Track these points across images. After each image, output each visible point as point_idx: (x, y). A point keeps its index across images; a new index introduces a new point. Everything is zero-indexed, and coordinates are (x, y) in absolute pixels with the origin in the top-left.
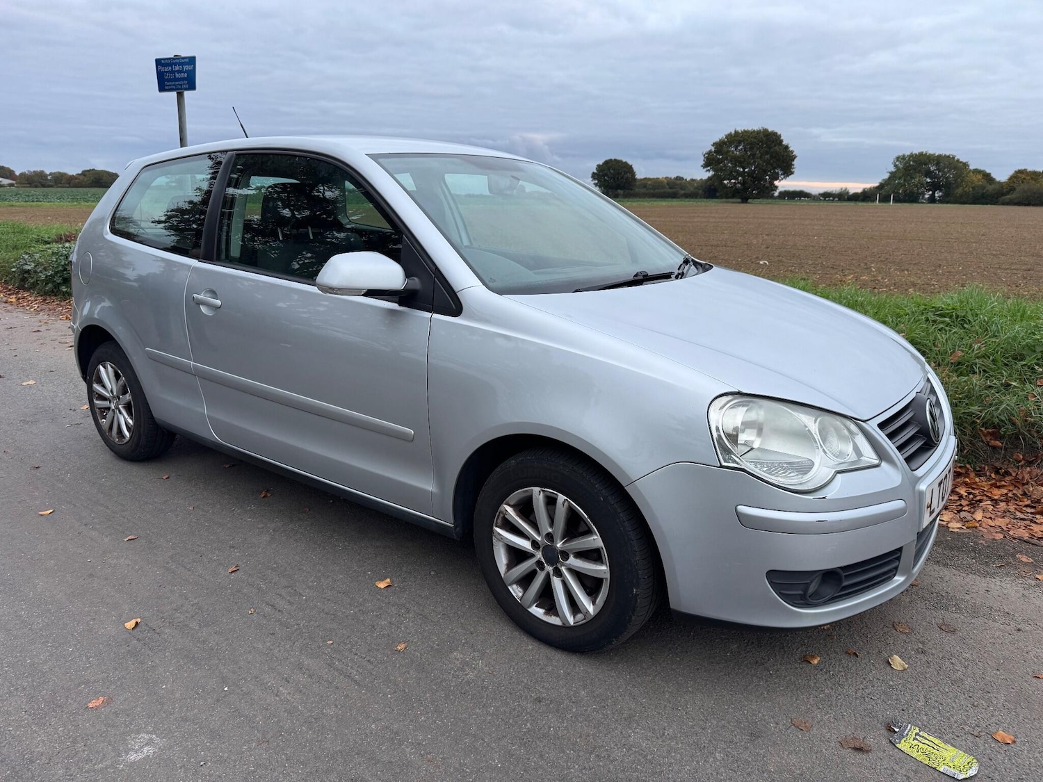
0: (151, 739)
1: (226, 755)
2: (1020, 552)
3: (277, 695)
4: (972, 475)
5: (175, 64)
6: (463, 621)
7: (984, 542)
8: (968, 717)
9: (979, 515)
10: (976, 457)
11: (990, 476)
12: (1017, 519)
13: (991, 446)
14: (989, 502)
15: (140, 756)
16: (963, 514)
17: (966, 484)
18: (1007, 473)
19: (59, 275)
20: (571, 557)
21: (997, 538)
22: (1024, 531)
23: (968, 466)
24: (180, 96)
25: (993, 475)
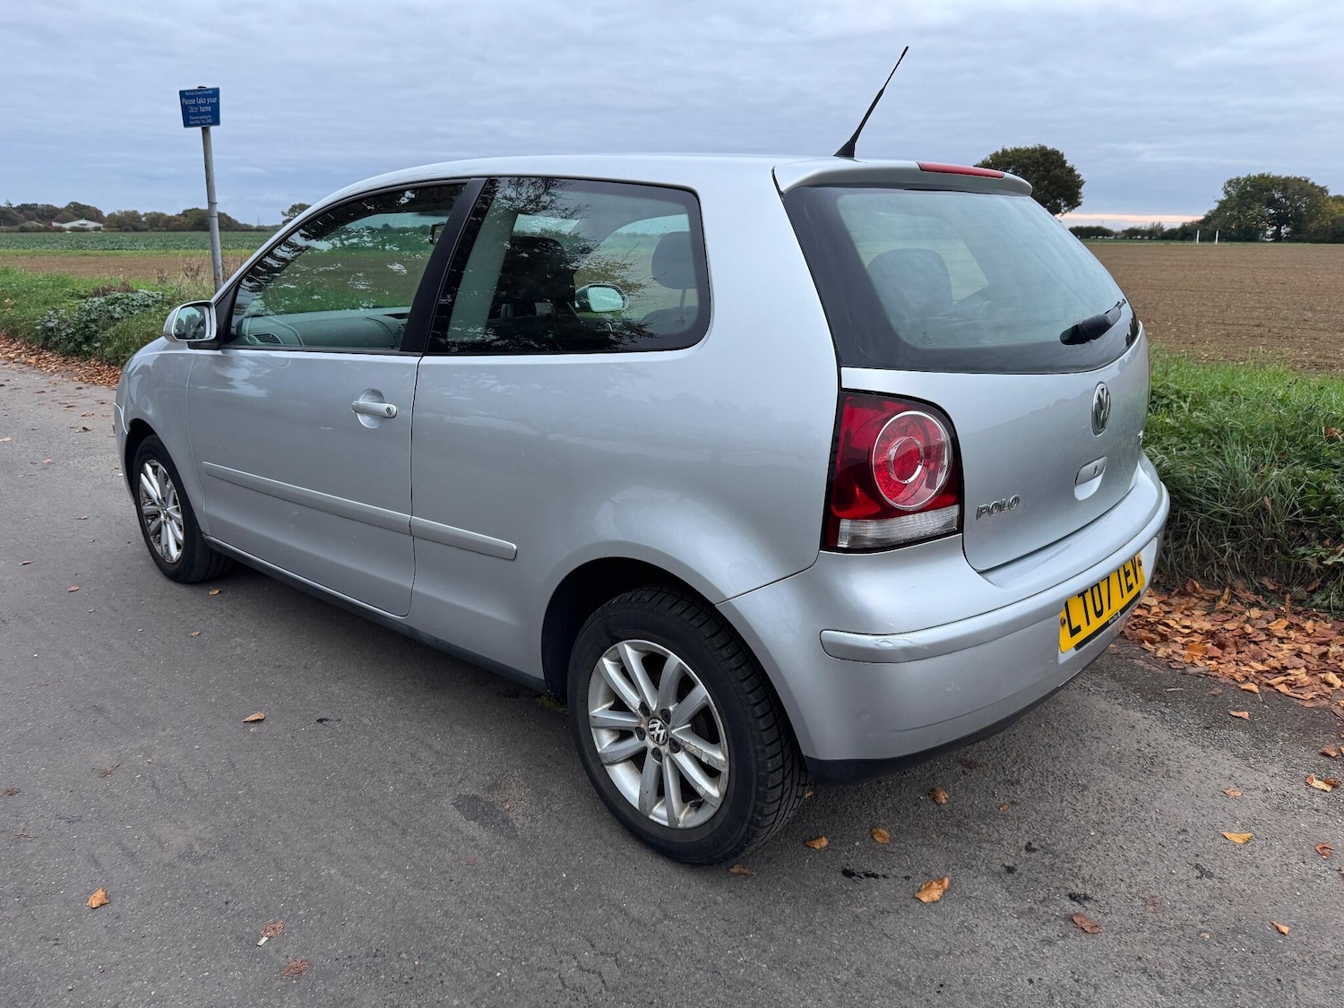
3: (74, 661)
5: (199, 97)
19: (80, 332)
24: (205, 131)
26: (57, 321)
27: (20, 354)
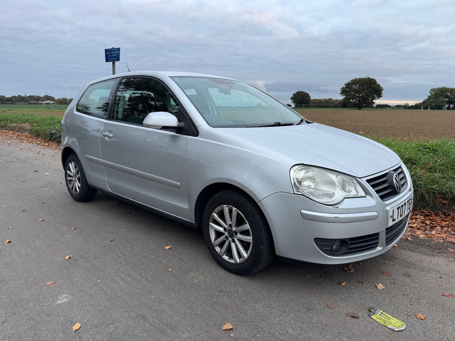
0: (67, 296)
1: (94, 303)
2: (450, 248)
3: (118, 284)
4: (433, 216)
5: (112, 51)
6: (197, 262)
7: (434, 243)
8: (407, 308)
9: (434, 232)
10: (436, 208)
11: (442, 216)
12: (451, 234)
13: (442, 203)
14: (440, 227)
15: (62, 302)
16: (426, 232)
17: (430, 220)
18: (449, 215)
20: (239, 234)
21: (441, 242)
22: (454, 239)
23: (432, 212)
24: (114, 63)
25: (443, 216)
26: (55, 131)
27: (41, 142)
